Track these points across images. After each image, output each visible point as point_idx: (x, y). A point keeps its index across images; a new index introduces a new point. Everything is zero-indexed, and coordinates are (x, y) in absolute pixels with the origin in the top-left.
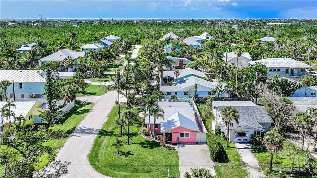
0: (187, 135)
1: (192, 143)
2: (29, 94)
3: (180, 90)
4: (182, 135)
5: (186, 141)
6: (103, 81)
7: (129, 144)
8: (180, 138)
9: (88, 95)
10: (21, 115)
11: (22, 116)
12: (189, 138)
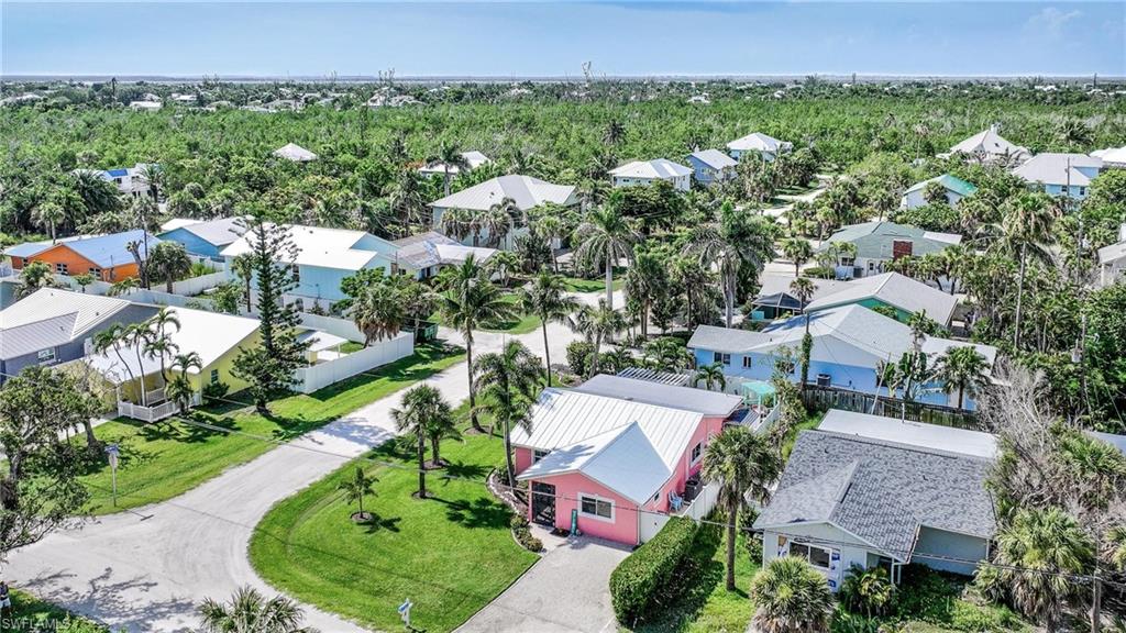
0: (605, 509)
1: (621, 542)
2: (313, 300)
3: (760, 352)
4: (588, 506)
5: (604, 531)
6: (587, 288)
7: (423, 497)
8: (581, 514)
9: (489, 328)
10: (192, 354)
11: (193, 356)
12: (612, 520)
